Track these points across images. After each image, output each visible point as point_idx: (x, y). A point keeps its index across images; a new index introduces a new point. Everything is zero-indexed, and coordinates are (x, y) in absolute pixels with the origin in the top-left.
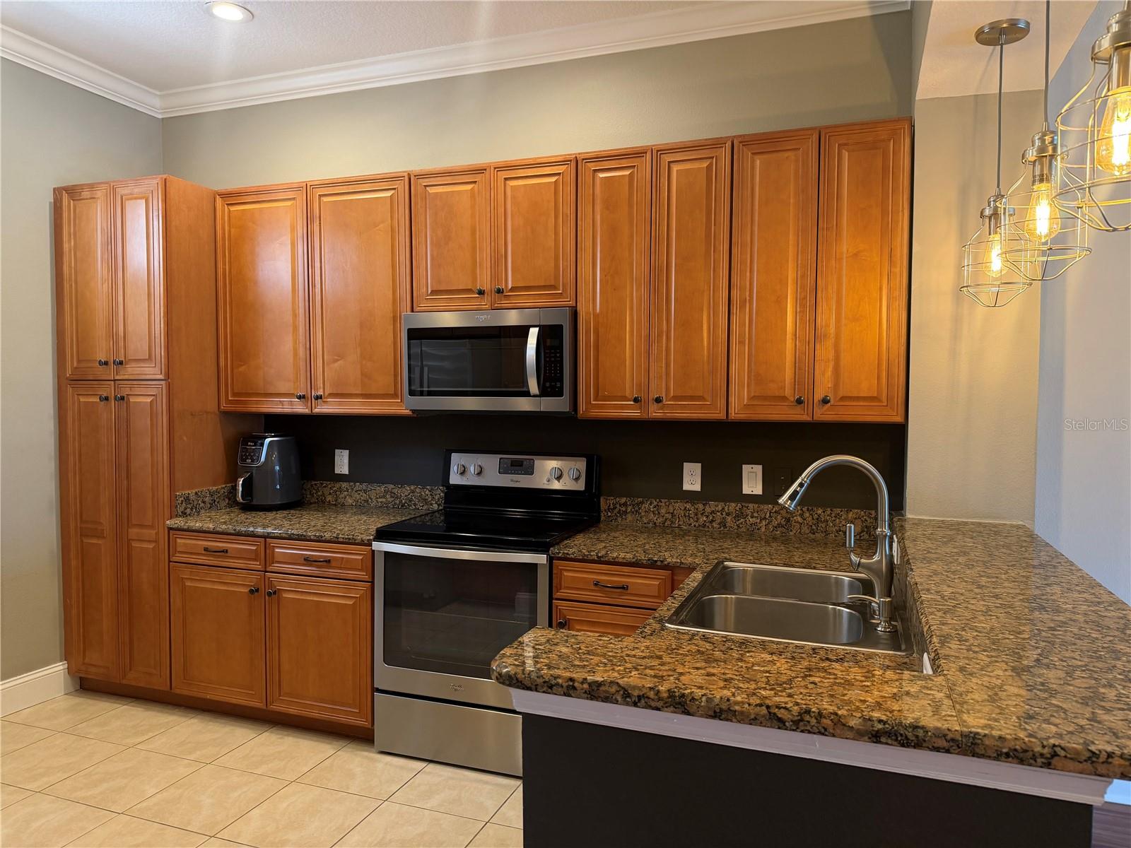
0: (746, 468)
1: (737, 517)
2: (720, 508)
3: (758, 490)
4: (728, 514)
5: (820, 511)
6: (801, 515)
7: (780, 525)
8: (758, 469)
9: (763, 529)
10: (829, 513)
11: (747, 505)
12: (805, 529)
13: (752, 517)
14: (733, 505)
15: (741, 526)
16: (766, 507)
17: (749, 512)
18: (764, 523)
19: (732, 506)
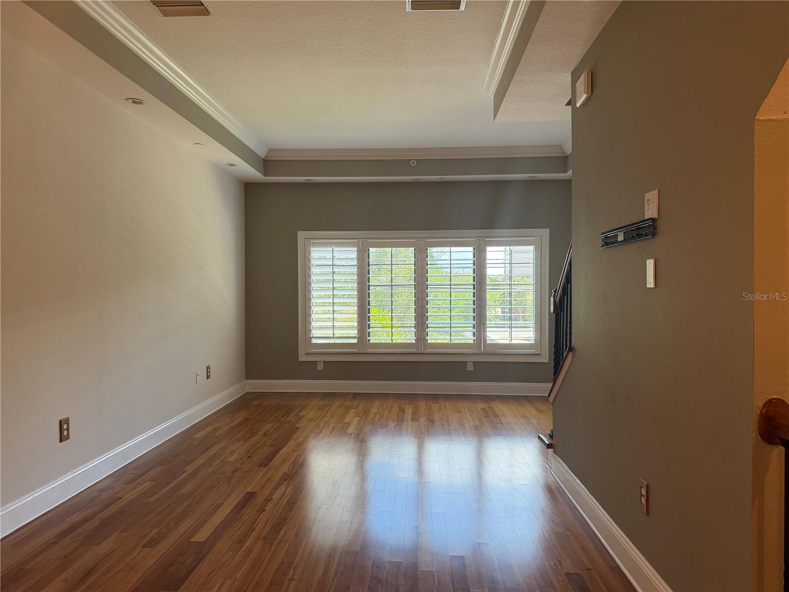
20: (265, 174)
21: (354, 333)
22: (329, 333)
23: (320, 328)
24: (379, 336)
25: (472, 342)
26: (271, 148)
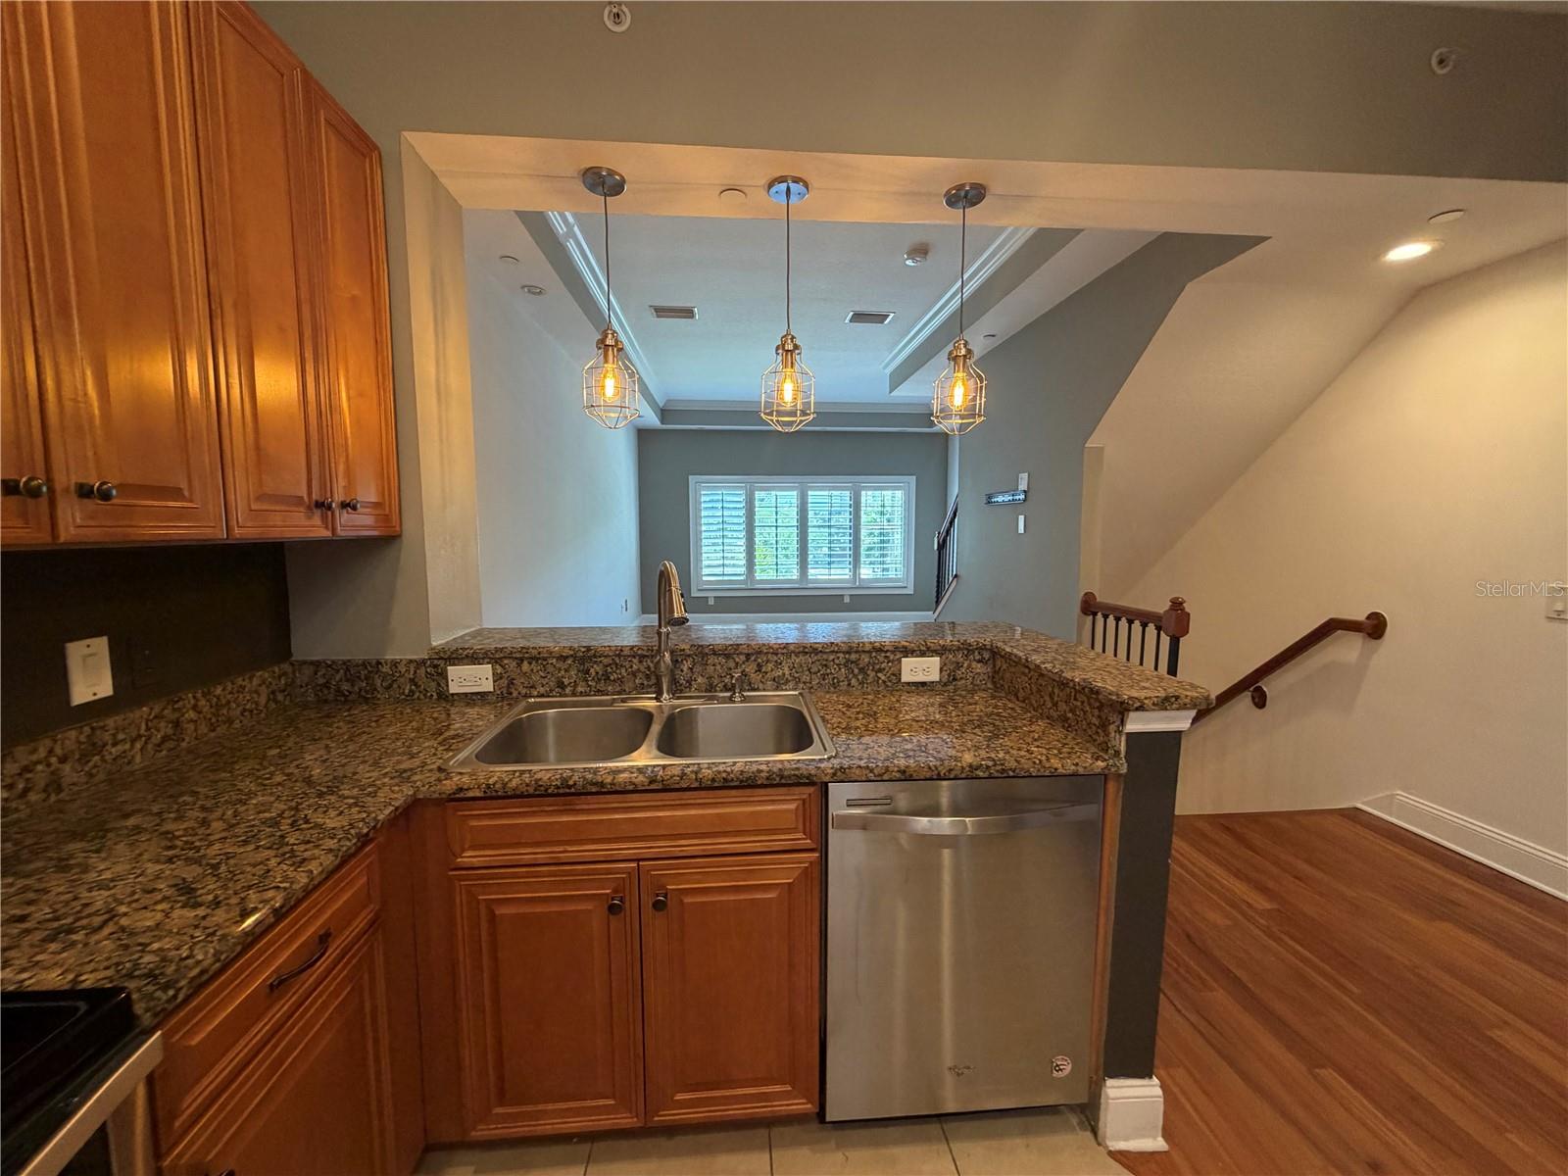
0: (76, 651)
1: (84, 758)
2: (42, 753)
3: (105, 688)
4: (63, 760)
5: (219, 691)
6: (194, 708)
7: (165, 739)
8: (101, 645)
9: (138, 759)
10: (229, 688)
11: (101, 724)
12: (204, 729)
13: (115, 744)
14: (73, 734)
15: (94, 771)
16: (138, 713)
17: (107, 737)
18: (138, 745)
19: (71, 738)
20: (662, 423)
21: (743, 570)
22: (719, 571)
23: (709, 566)
24: (764, 574)
25: (848, 577)
26: (672, 398)
